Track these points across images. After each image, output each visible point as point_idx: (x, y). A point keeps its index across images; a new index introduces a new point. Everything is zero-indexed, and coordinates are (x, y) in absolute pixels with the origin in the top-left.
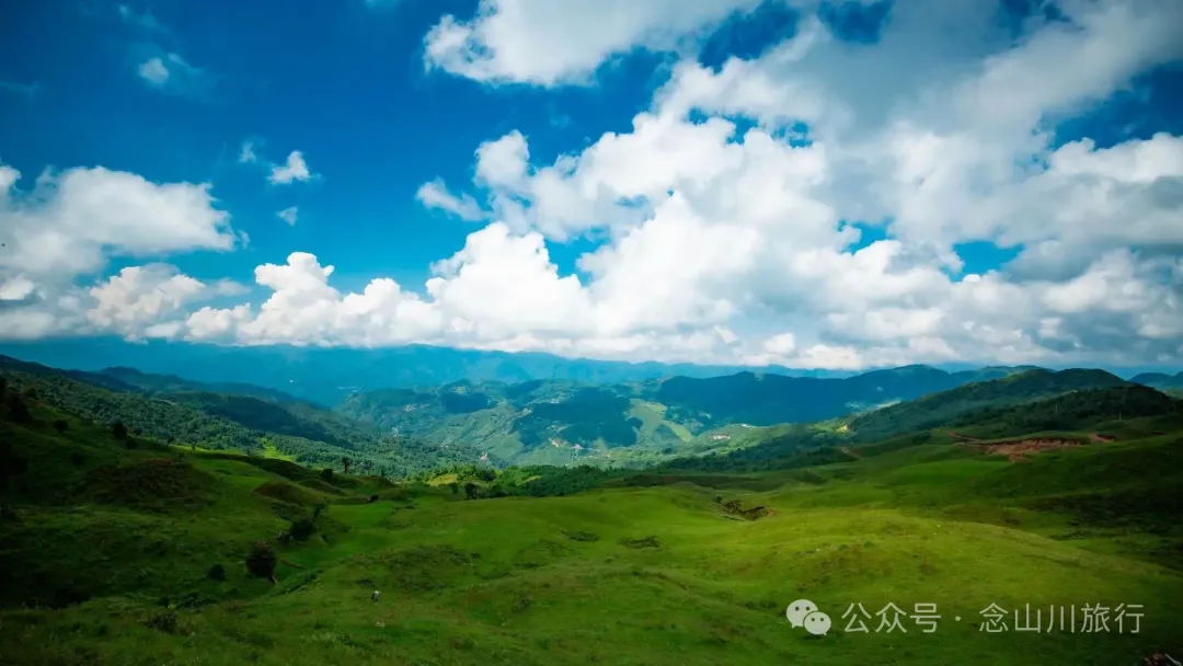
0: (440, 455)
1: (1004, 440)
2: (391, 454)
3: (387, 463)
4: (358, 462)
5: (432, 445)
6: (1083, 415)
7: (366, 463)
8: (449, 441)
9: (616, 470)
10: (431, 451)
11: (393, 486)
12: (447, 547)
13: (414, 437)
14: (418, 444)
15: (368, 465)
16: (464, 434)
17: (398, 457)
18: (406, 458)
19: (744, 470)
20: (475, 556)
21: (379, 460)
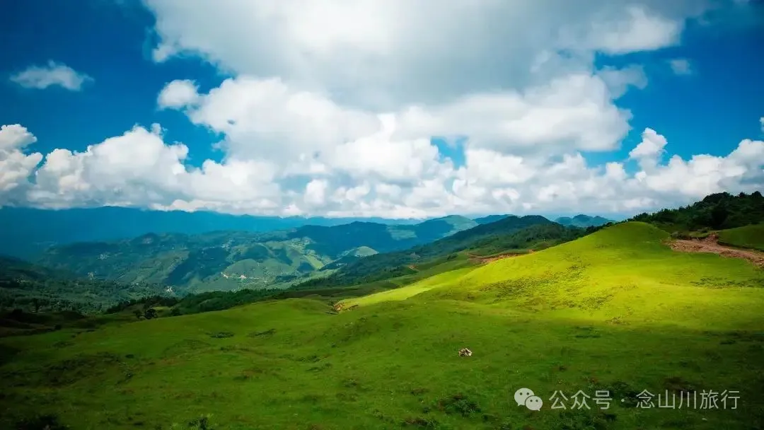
0: (132, 291)
1: (494, 255)
2: (87, 294)
3: (82, 301)
4: (55, 302)
5: (125, 284)
6: (529, 240)
7: (63, 302)
8: (140, 279)
9: (269, 290)
10: (123, 288)
11: (83, 317)
12: (107, 353)
13: (108, 279)
14: (112, 283)
15: (65, 303)
16: (152, 274)
17: (94, 295)
18: (101, 295)
19: (352, 284)
20: (129, 356)
21: (73, 299)
